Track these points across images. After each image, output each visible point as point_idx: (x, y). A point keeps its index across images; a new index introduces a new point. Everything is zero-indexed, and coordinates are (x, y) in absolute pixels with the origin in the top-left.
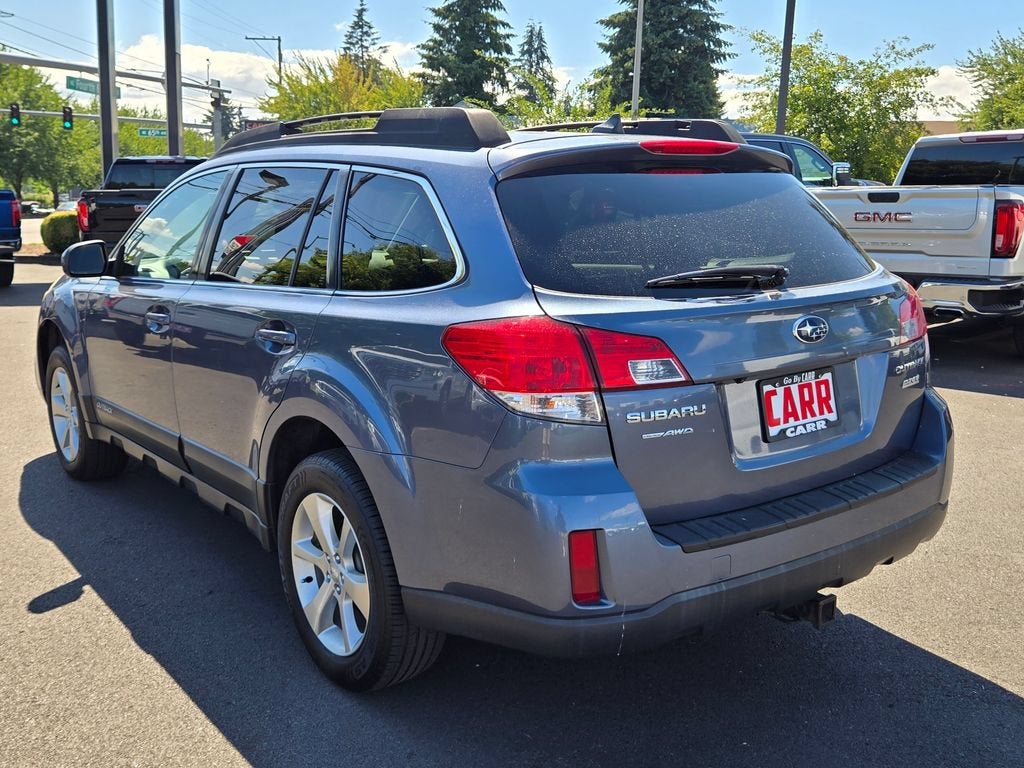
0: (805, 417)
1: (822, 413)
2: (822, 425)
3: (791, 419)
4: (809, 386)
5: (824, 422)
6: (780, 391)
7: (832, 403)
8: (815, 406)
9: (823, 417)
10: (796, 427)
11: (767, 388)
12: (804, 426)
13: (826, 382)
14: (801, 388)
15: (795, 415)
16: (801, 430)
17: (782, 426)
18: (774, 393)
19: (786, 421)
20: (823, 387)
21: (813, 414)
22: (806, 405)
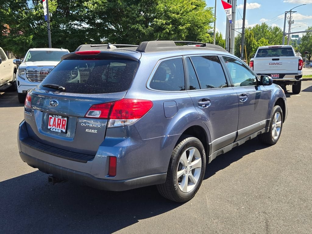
0: (57, 127)
1: (62, 128)
2: (60, 131)
3: (54, 126)
4: (61, 120)
5: (61, 131)
6: (53, 118)
7: (65, 127)
8: (61, 126)
9: (62, 129)
10: (53, 129)
11: (50, 116)
12: (55, 129)
13: (65, 120)
14: (58, 119)
15: (55, 125)
16: (54, 130)
17: (51, 127)
18: (52, 118)
19: (53, 126)
20: (64, 121)
21: (60, 128)
22: (59, 125)
